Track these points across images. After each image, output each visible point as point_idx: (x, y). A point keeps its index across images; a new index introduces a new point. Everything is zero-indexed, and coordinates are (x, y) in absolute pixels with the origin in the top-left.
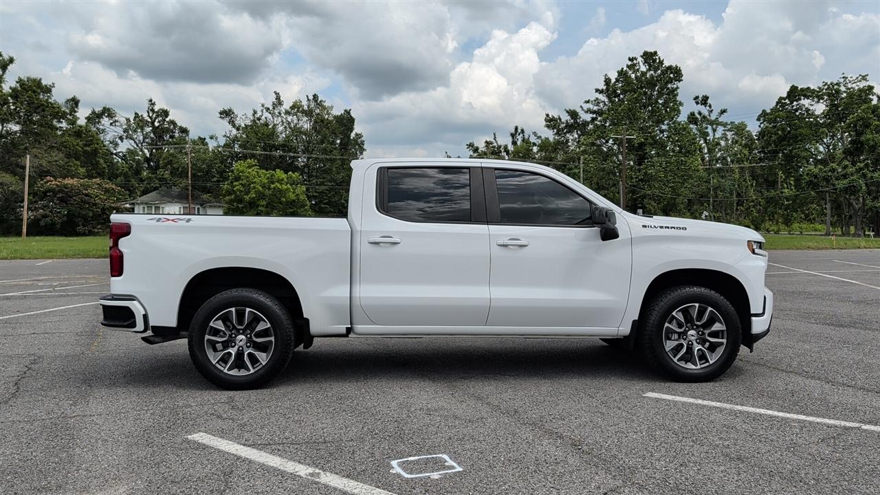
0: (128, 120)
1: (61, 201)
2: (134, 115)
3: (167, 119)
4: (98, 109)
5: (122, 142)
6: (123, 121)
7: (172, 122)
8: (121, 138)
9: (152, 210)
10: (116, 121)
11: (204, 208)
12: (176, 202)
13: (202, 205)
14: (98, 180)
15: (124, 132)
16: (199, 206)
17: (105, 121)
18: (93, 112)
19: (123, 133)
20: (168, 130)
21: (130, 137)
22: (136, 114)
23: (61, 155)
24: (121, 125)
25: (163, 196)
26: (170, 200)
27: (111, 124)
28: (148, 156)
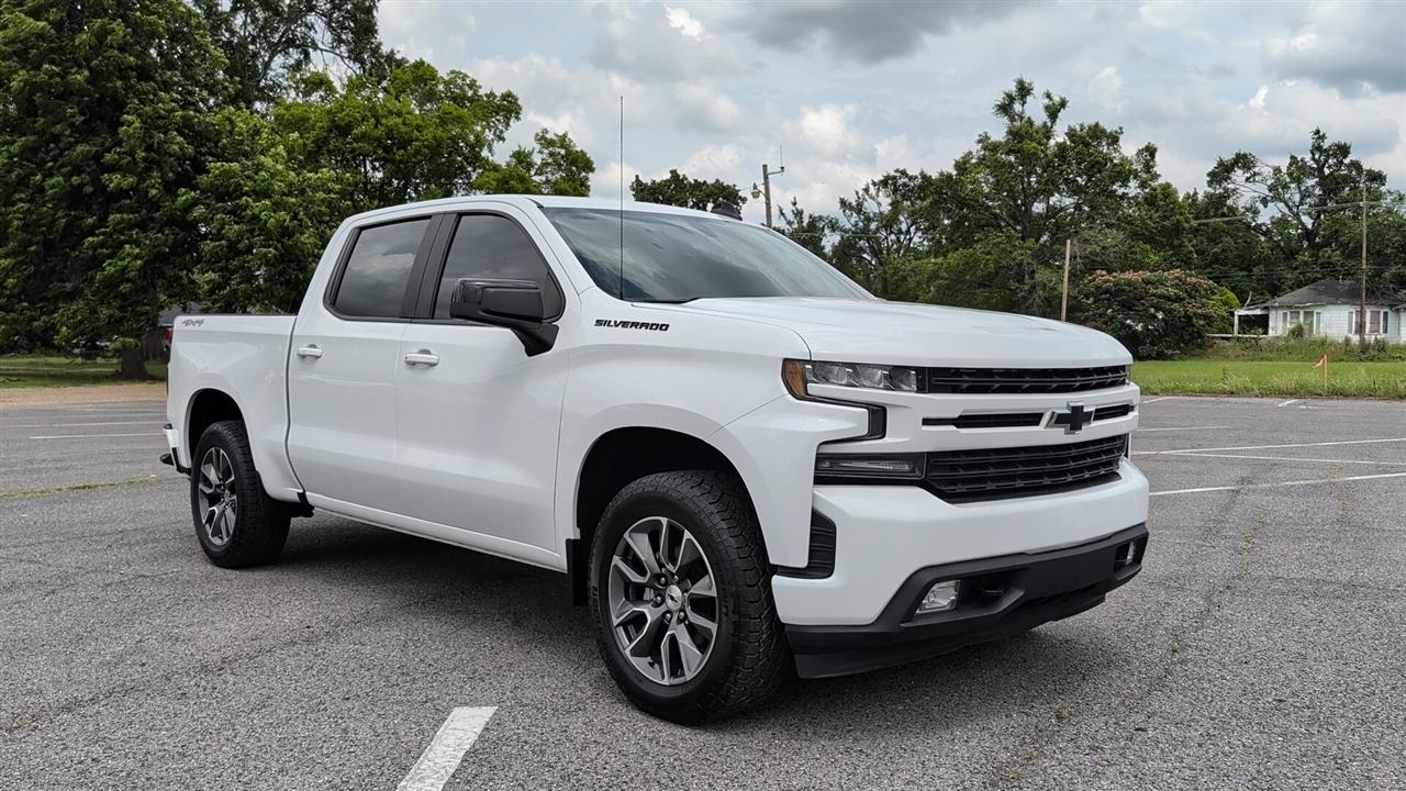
0: (1277, 170)
1: (1123, 306)
2: (1288, 161)
3: (1347, 161)
4: (1228, 157)
5: (1266, 207)
6: (1268, 171)
7: (1356, 165)
8: (1265, 201)
9: (1298, 318)
10: (1255, 174)
11: (1398, 311)
12: (1343, 303)
13: (1391, 306)
14: (1177, 272)
15: (1270, 190)
16: (1387, 310)
17: (1239, 175)
18: (1221, 164)
19: (1267, 192)
20: (1346, 180)
21: (1277, 198)
22: (1293, 157)
23: (1121, 236)
24: (1264, 181)
25: (1320, 293)
26: (1332, 299)
27: (1247, 179)
28: (1310, 227)
